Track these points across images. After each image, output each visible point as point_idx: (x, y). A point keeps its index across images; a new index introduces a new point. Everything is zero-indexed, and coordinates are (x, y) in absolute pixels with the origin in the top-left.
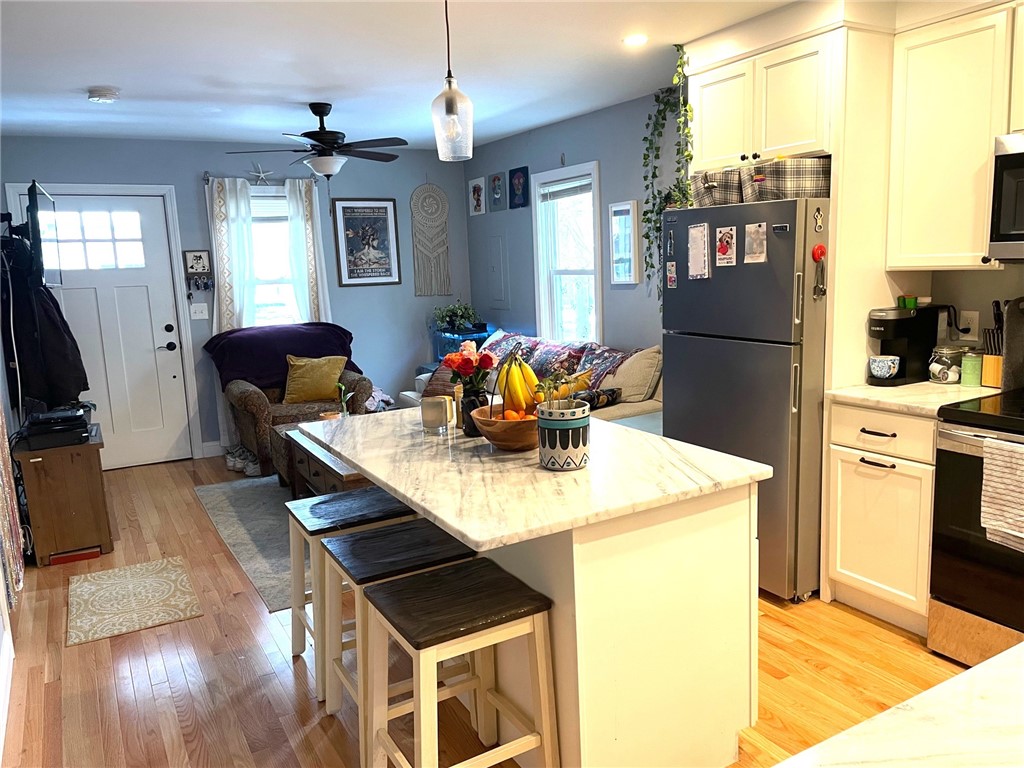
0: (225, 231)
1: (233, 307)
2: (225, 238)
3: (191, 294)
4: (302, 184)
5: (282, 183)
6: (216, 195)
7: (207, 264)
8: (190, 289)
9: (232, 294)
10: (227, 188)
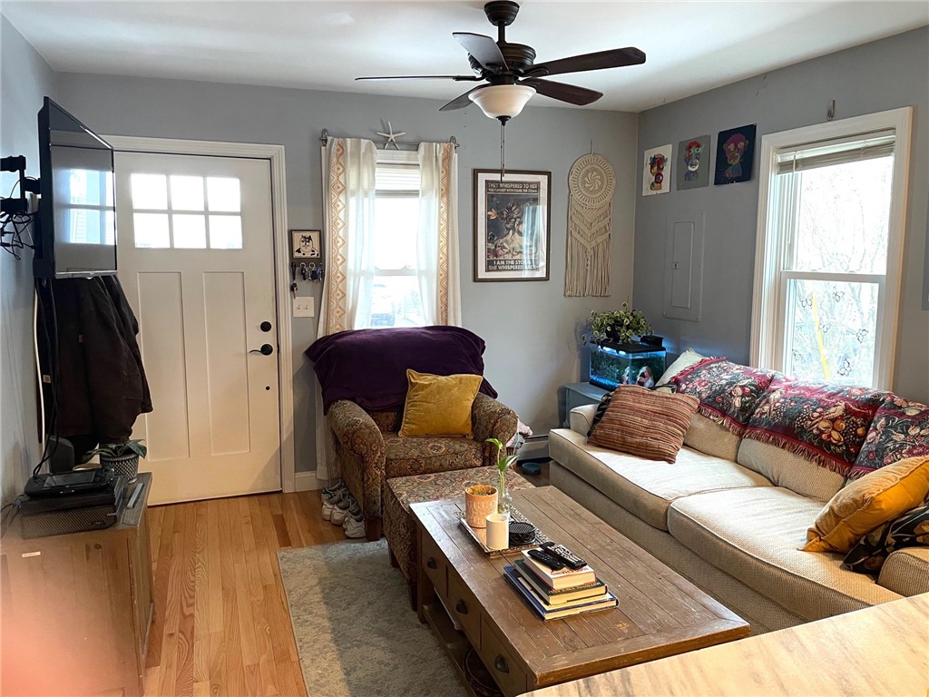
0: (341, 206)
1: (345, 303)
2: (341, 215)
3: (295, 285)
4: (440, 149)
5: (415, 147)
6: (334, 160)
7: (317, 247)
8: (294, 279)
9: (345, 286)
10: (349, 150)
